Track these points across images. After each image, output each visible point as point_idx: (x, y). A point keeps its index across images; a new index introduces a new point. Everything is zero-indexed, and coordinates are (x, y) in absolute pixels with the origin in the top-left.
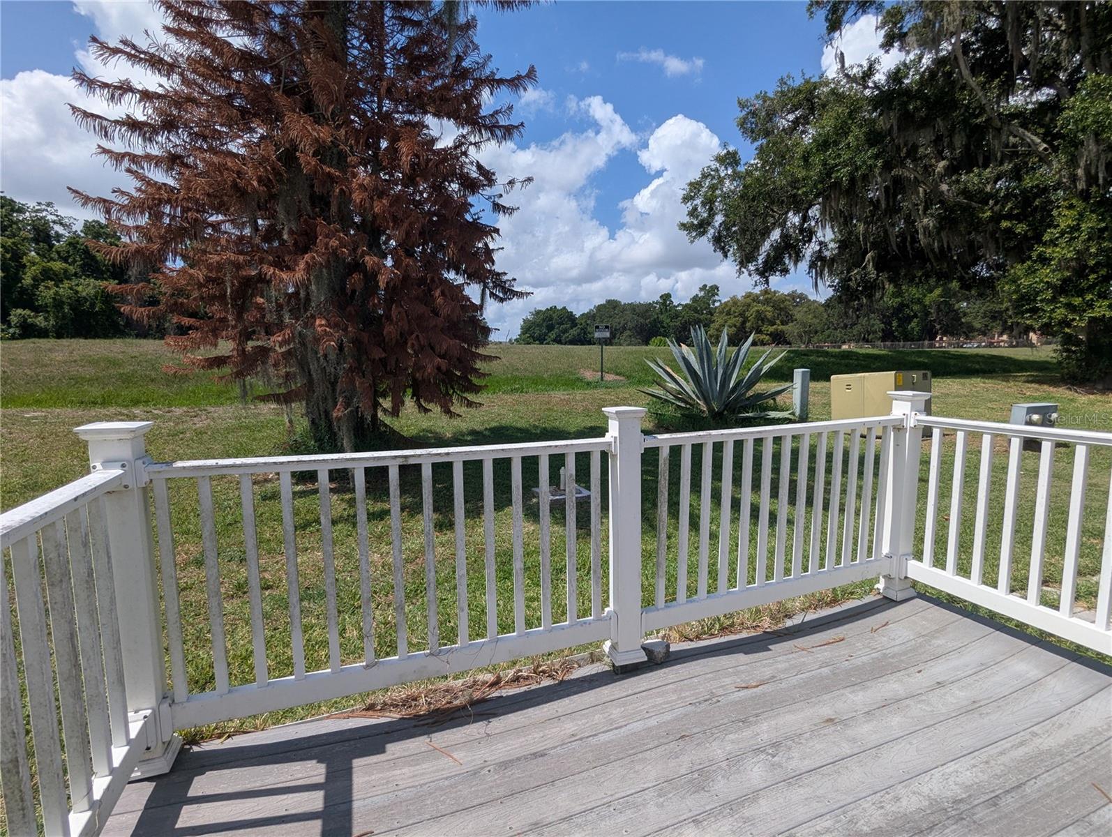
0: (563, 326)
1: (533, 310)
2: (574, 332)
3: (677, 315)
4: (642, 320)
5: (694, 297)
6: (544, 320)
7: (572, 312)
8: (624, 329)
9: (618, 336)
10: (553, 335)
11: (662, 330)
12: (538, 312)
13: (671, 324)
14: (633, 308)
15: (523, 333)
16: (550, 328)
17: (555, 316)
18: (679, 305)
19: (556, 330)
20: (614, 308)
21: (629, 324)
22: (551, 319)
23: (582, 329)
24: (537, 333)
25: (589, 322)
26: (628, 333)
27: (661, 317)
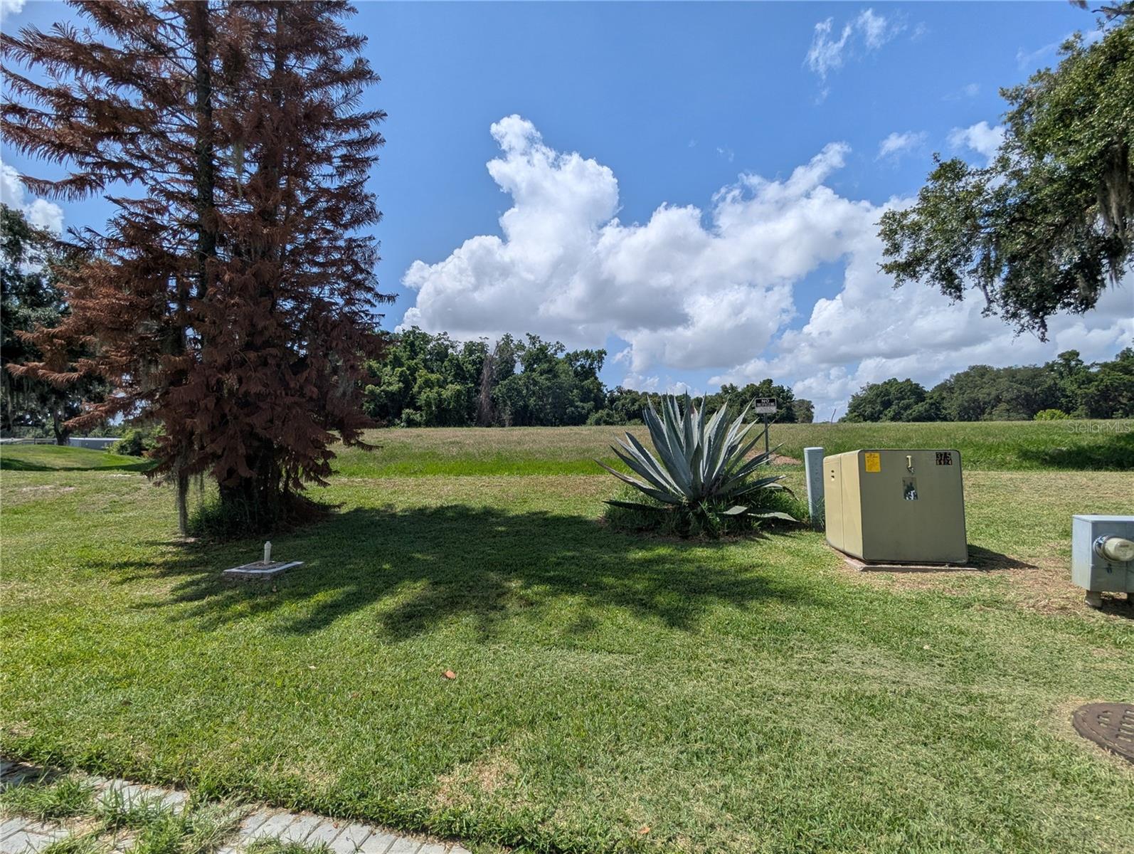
0: (906, 402)
1: (865, 385)
2: (920, 408)
3: (1089, 379)
4: (1028, 389)
5: (1123, 353)
6: (878, 395)
7: (918, 385)
8: (998, 400)
9: (988, 411)
10: (890, 412)
11: (1063, 400)
12: (872, 388)
13: (1079, 392)
14: (1011, 373)
15: (851, 412)
16: (887, 404)
17: (892, 390)
18: (1092, 365)
19: (894, 407)
20: (982, 376)
21: (1005, 394)
22: (887, 393)
23: (932, 404)
24: (869, 411)
25: (945, 394)
26: (1003, 406)
27: (1061, 383)
